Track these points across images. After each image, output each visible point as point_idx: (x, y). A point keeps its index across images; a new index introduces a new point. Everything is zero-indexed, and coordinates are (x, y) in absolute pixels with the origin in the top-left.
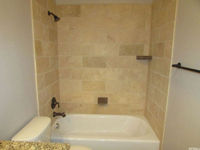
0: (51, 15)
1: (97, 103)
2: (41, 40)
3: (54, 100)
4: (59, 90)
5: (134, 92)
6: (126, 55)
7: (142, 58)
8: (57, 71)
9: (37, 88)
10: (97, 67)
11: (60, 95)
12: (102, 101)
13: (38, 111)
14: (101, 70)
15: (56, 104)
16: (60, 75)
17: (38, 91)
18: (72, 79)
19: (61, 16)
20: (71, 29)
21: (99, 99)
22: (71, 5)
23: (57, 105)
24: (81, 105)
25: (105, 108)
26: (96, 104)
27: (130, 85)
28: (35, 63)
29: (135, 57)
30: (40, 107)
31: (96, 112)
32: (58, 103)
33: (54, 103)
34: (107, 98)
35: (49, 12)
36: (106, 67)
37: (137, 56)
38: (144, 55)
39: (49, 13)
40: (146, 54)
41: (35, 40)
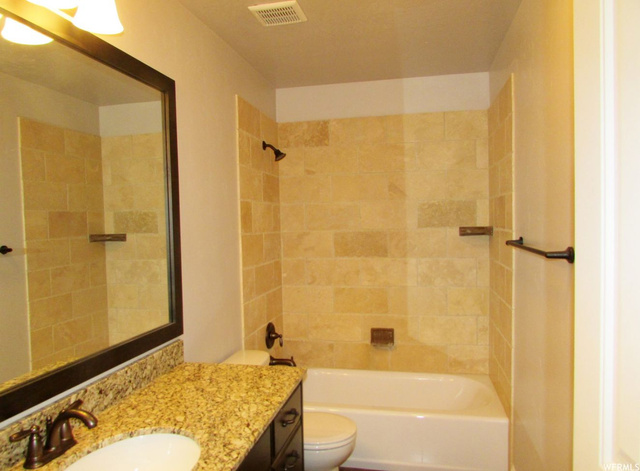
0: (268, 149)
1: (368, 341)
2: (249, 200)
3: (270, 329)
4: (282, 311)
5: (458, 315)
6: (433, 225)
7: (469, 231)
8: (278, 265)
9: (242, 294)
10: (366, 256)
11: (284, 322)
12: (382, 337)
13: (243, 342)
14: (377, 263)
15: (276, 338)
16: (284, 275)
17: (245, 302)
18: (309, 284)
19: (288, 146)
20: (309, 172)
21: (374, 331)
22: (308, 123)
23: (277, 341)
24: (331, 347)
25: (388, 354)
26: (367, 345)
27: (446, 296)
28: (240, 245)
29: (456, 231)
30: (246, 336)
31: (366, 365)
32: (280, 336)
33: (271, 336)
34: (392, 330)
35: (264, 143)
36: (386, 256)
37: (460, 228)
38: (478, 225)
39: (265, 146)
40: (482, 221)
41: (241, 202)
